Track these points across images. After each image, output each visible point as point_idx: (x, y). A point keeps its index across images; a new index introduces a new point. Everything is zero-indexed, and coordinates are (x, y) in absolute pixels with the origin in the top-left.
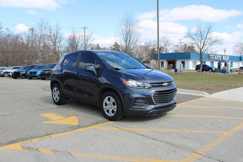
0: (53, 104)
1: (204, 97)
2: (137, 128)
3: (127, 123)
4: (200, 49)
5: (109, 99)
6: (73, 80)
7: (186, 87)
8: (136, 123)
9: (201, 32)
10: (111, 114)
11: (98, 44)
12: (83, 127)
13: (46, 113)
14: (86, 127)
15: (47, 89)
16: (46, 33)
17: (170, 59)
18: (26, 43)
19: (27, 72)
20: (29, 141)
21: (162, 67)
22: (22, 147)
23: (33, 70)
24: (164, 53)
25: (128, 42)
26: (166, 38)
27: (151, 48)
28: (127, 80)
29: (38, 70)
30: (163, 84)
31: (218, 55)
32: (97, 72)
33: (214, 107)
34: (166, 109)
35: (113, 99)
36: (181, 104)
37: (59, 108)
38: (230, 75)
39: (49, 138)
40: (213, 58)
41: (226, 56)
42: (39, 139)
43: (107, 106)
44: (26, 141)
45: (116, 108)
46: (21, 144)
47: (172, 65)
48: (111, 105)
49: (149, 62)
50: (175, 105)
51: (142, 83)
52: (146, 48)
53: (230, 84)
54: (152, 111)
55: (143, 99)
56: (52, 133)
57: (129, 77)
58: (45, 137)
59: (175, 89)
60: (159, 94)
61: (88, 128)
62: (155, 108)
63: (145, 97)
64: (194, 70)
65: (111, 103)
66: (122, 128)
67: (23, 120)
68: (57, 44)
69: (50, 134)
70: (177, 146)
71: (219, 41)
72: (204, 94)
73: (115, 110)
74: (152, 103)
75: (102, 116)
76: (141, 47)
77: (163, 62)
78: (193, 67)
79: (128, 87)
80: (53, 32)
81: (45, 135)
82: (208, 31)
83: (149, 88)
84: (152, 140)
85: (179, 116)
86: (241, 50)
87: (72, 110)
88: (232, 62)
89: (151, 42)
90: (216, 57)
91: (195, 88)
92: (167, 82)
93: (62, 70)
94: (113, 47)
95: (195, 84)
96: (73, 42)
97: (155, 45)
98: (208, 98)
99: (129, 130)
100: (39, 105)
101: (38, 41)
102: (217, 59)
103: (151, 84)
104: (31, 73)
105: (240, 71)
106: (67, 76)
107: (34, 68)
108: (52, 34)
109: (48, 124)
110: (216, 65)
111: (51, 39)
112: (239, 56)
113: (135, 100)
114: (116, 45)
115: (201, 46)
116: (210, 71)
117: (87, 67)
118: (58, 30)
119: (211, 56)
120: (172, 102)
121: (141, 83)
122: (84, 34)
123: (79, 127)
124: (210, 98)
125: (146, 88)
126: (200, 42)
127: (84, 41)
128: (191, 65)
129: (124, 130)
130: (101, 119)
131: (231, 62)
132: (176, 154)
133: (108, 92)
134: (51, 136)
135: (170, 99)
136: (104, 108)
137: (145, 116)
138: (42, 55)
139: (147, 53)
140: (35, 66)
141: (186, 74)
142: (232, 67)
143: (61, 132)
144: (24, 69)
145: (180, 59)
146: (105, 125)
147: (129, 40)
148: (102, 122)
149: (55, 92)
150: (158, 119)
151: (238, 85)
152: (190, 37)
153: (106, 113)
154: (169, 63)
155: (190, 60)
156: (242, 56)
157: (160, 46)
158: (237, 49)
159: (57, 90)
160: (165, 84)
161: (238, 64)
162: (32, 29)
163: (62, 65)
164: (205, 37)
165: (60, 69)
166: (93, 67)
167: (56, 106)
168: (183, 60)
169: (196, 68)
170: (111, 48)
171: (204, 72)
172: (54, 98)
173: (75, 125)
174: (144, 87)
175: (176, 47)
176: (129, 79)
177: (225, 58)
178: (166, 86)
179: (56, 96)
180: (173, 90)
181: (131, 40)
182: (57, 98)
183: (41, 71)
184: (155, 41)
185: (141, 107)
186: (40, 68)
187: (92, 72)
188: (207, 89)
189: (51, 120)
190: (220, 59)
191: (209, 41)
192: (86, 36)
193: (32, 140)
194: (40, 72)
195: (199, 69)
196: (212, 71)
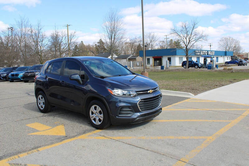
0: (39, 112)
1: (190, 98)
2: (124, 136)
3: (113, 131)
4: (186, 45)
5: (95, 108)
6: (58, 87)
7: (172, 87)
8: (123, 130)
9: (186, 29)
10: (98, 123)
11: (82, 42)
12: (70, 138)
13: (32, 123)
14: (74, 137)
15: (30, 94)
16: (27, 31)
17: (156, 56)
18: (5, 43)
19: (8, 75)
20: (16, 156)
21: (149, 64)
22: (10, 164)
23: (14, 73)
24: (150, 49)
25: (113, 40)
26: (152, 34)
27: (137, 44)
28: (113, 89)
29: (20, 72)
30: (149, 92)
31: (204, 50)
32: (82, 81)
33: (199, 110)
34: (152, 116)
35: (100, 108)
36: (167, 107)
37: (45, 116)
38: (216, 71)
39: (37, 152)
40: (199, 54)
41: (212, 51)
42: (26, 153)
43: (94, 114)
44: (13, 157)
45: (103, 117)
46: (8, 160)
47: (158, 61)
48: (98, 114)
49: (135, 59)
50: (160, 110)
51: (128, 91)
52: (132, 44)
53: (215, 82)
54: (138, 119)
55: (129, 107)
56: (39, 145)
57: (114, 86)
58: (33, 151)
59: (160, 95)
60: (144, 102)
61: (75, 138)
62: (142, 116)
63: (130, 105)
64: (180, 66)
65: (98, 112)
66: (110, 137)
67: (8, 133)
68: (39, 43)
69: (38, 147)
70: (163, 155)
71: (205, 38)
72: (189, 95)
73: (102, 119)
74: (138, 111)
75: (89, 124)
76: (126, 43)
77: (149, 59)
78: (180, 63)
79: (114, 96)
80: (34, 31)
81: (33, 149)
82: (193, 27)
83: (135, 96)
84: (139, 148)
85: (164, 121)
86: (226, 44)
87: (59, 119)
88: (218, 57)
89: (136, 38)
90: (201, 53)
91: (181, 88)
92: (152, 89)
93: (46, 78)
94: (98, 44)
95: (181, 84)
96: (56, 41)
97: (141, 41)
98: (194, 100)
99: (116, 139)
100: (23, 113)
101: (18, 41)
102: (203, 54)
103: (137, 92)
104: (13, 75)
105: (225, 66)
106: (51, 83)
107: (16, 70)
108: (33, 34)
109: (35, 135)
110: (202, 61)
111: (33, 38)
112: (225, 51)
113: (122, 108)
114: (101, 42)
115: (186, 42)
116: (196, 67)
117: (72, 76)
118: (39, 29)
119: (197, 51)
120: (158, 108)
121: (126, 92)
122: (67, 34)
123: (66, 137)
124: (196, 100)
125: (132, 96)
126: (186, 39)
127: (67, 40)
128: (177, 62)
129: (111, 139)
130: (88, 127)
131: (216, 57)
132: (162, 163)
133: (94, 101)
134: (39, 149)
135: (156, 105)
136: (91, 117)
137: (131, 124)
138: (23, 55)
139: (133, 49)
140: (16, 68)
141: (172, 71)
142: (218, 62)
143: (48, 145)
144: (5, 71)
145: (166, 55)
146: (92, 134)
147: (114, 38)
148: (89, 131)
149: (39, 99)
150: (145, 126)
151: (223, 83)
152: (176, 34)
153: (93, 121)
154: (155, 59)
155: (176, 56)
156: (227, 51)
157: (145, 42)
158: (222, 43)
159: (42, 98)
160: (151, 91)
161: (224, 58)
162: (12, 28)
163: (46, 72)
164: (191, 33)
165: (44, 76)
166: (78, 76)
167: (42, 114)
168: (169, 57)
169: (182, 64)
170: (95, 45)
171: (190, 68)
172: (39, 105)
173: (62, 136)
174: (130, 95)
175: (162, 42)
176: (115, 88)
177: (211, 53)
178: (151, 93)
179: (41, 104)
180: (158, 96)
181: (116, 37)
182: (43, 106)
183: (24, 73)
184: (140, 37)
185: (127, 115)
186: (22, 69)
187: (77, 80)
188: (193, 89)
189: (38, 131)
190: (206, 54)
191: (194, 37)
192: (69, 34)
193: (19, 155)
194: (22, 74)
195: (185, 65)
196: (198, 67)
